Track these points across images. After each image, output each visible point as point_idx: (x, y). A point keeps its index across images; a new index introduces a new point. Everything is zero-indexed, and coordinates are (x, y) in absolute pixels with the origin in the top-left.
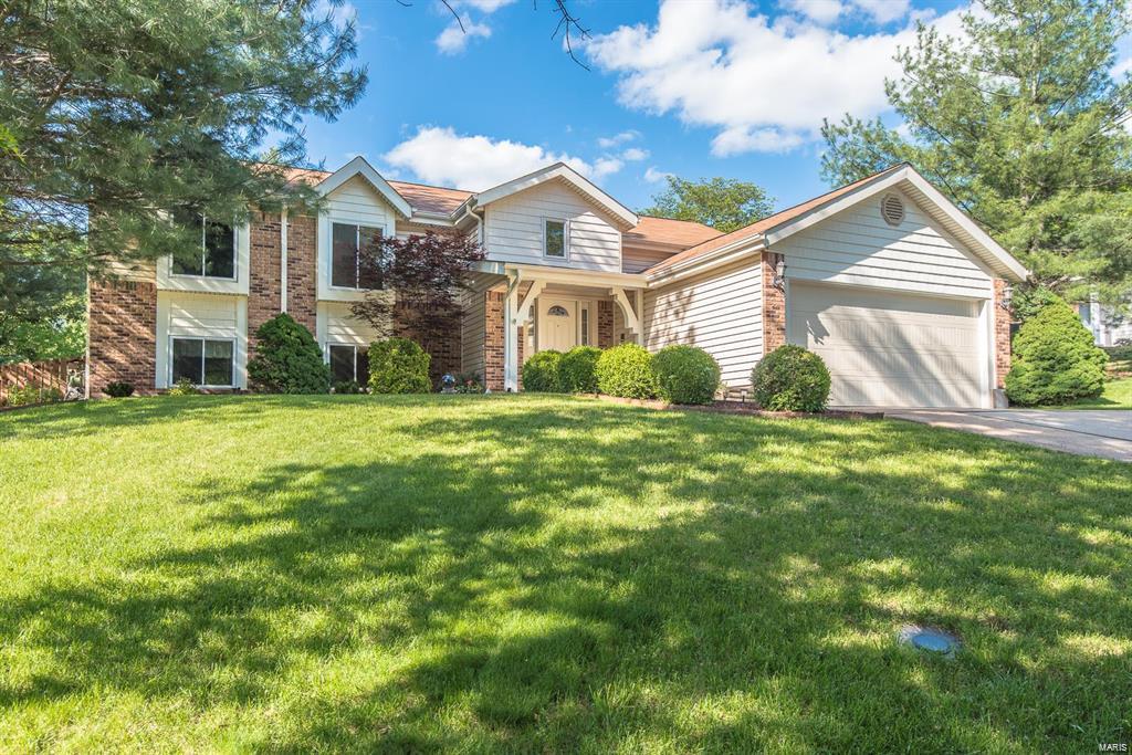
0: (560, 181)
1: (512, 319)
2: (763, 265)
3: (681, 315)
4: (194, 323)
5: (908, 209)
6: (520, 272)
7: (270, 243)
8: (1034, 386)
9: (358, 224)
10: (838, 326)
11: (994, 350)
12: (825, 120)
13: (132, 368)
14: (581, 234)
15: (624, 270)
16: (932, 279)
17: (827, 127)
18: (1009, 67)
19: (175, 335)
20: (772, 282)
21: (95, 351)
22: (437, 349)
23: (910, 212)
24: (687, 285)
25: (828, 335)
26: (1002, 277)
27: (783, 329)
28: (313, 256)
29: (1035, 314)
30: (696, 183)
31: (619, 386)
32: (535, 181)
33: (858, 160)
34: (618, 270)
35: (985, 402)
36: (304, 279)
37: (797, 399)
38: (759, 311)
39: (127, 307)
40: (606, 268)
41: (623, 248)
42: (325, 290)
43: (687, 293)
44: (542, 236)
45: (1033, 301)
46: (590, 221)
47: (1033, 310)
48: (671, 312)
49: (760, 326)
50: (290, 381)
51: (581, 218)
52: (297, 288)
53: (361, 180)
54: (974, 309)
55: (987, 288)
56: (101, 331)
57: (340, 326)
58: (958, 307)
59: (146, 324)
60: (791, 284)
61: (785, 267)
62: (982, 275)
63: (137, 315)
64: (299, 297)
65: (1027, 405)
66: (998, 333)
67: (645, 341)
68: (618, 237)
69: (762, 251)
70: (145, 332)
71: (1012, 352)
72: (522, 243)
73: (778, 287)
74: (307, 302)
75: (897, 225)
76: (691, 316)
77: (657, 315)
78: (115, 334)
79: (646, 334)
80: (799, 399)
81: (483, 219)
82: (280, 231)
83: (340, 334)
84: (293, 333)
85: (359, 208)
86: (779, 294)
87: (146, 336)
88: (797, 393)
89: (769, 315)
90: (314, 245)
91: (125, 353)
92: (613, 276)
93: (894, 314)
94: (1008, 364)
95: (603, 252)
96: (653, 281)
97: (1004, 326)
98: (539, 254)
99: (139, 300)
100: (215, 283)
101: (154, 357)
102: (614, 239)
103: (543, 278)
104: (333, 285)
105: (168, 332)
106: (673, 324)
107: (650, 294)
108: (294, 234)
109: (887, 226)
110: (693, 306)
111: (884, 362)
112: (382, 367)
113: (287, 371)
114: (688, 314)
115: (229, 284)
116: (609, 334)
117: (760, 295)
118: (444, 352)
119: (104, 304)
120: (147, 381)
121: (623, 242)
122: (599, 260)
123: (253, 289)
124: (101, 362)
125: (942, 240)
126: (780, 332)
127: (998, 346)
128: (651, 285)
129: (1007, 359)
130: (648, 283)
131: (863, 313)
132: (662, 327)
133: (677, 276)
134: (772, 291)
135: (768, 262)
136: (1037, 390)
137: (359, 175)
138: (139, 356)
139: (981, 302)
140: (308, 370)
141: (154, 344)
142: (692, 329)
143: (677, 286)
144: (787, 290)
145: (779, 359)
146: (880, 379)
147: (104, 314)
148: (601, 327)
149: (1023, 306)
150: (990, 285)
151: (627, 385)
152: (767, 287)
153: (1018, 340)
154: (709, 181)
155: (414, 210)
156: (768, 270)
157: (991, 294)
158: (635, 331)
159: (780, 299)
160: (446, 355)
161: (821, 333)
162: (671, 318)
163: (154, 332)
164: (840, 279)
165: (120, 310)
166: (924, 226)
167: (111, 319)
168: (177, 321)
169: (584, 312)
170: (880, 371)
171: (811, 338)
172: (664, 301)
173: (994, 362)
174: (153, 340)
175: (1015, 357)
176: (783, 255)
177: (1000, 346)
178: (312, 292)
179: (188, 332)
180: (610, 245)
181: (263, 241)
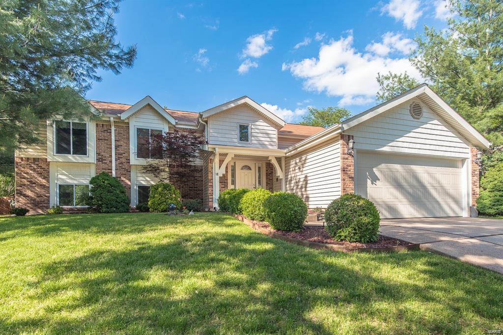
0: (246, 105)
1: (216, 173)
2: (341, 142)
3: (301, 169)
4: (69, 177)
5: (425, 110)
6: (216, 149)
7: (106, 138)
8: (494, 205)
9: (150, 129)
10: (384, 176)
11: (471, 186)
12: (379, 73)
13: (38, 199)
14: (257, 131)
15: (279, 148)
16: (437, 148)
17: (379, 77)
18: (472, 43)
19: (59, 183)
20: (346, 152)
21: (19, 192)
22: (191, 186)
23: (426, 112)
24: (304, 154)
25: (379, 180)
26: (475, 146)
27: (352, 178)
28: (128, 144)
29: (493, 166)
30: (320, 110)
31: (252, 214)
32: (233, 105)
33: (395, 92)
34: (276, 148)
35: (465, 214)
36: (124, 155)
37: (355, 234)
38: (339, 168)
39: (34, 170)
40: (270, 147)
41: (278, 137)
42: (134, 160)
43: (304, 158)
44: (238, 132)
45: (492, 159)
46: (262, 124)
47: (492, 164)
48: (297, 168)
49: (340, 176)
50: (103, 206)
51: (257, 123)
52: (121, 159)
53: (149, 107)
54: (460, 164)
55: (467, 153)
56: (21, 182)
57: (143, 177)
58: (450, 163)
59: (45, 178)
60: (357, 152)
61: (354, 142)
62: (464, 145)
63: (40, 174)
64: (122, 163)
65: (489, 215)
66: (473, 176)
67: (286, 182)
68: (276, 132)
69: (340, 134)
70: (44, 181)
71: (480, 186)
72: (227, 136)
73: (350, 154)
74: (126, 166)
75: (418, 119)
76: (306, 170)
77: (291, 170)
78: (29, 183)
79: (286, 179)
80: (357, 233)
81: (207, 124)
82: (111, 133)
83: (143, 181)
84: (106, 182)
85: (150, 121)
86: (350, 158)
87: (44, 184)
88: (355, 229)
89: (344, 170)
90: (128, 139)
91: (34, 192)
92: (273, 151)
93: (414, 167)
94: (478, 193)
95: (268, 139)
96: (289, 152)
97: (476, 172)
98: (236, 140)
99: (40, 167)
100: (77, 158)
101: (49, 194)
102: (274, 133)
103: (232, 152)
104: (138, 157)
105: (56, 182)
106: (298, 174)
107: (288, 159)
108: (118, 134)
109: (412, 119)
110: (307, 165)
111: (409, 193)
112: (154, 197)
113: (101, 200)
114: (304, 169)
115: (85, 158)
116: (271, 178)
117: (339, 159)
118: (195, 187)
119: (23, 169)
120: (45, 205)
121: (278, 134)
122: (266, 143)
123: (98, 160)
124: (22, 196)
125: (443, 127)
126: (351, 179)
127: (473, 184)
128: (287, 154)
129: (478, 190)
130: (286, 153)
131: (398, 167)
132: (293, 175)
133: (299, 149)
134: (346, 156)
135: (344, 140)
136: (496, 208)
137: (149, 105)
138: (41, 193)
139: (463, 160)
140: (113, 200)
141: (49, 187)
142: (306, 177)
143: (300, 154)
144: (355, 156)
145: (342, 205)
146: (407, 203)
147: (23, 174)
148: (267, 175)
149: (486, 162)
150: (469, 151)
151: (256, 213)
152: (343, 154)
153: (483, 180)
154: (326, 109)
155: (177, 121)
156: (344, 145)
157: (469, 156)
158: (281, 178)
159: (351, 161)
160: (196, 189)
161: (375, 179)
162: (297, 171)
163: (48, 181)
164: (386, 149)
165: (31, 172)
166: (433, 119)
167: (26, 176)
168: (60, 176)
169: (259, 168)
170: (407, 198)
171: (369, 182)
172: (294, 163)
173: (471, 193)
174: (48, 185)
175: (482, 189)
176: (353, 136)
177: (474, 183)
178: (128, 161)
179: (66, 181)
180: (272, 136)
181: (102, 137)
